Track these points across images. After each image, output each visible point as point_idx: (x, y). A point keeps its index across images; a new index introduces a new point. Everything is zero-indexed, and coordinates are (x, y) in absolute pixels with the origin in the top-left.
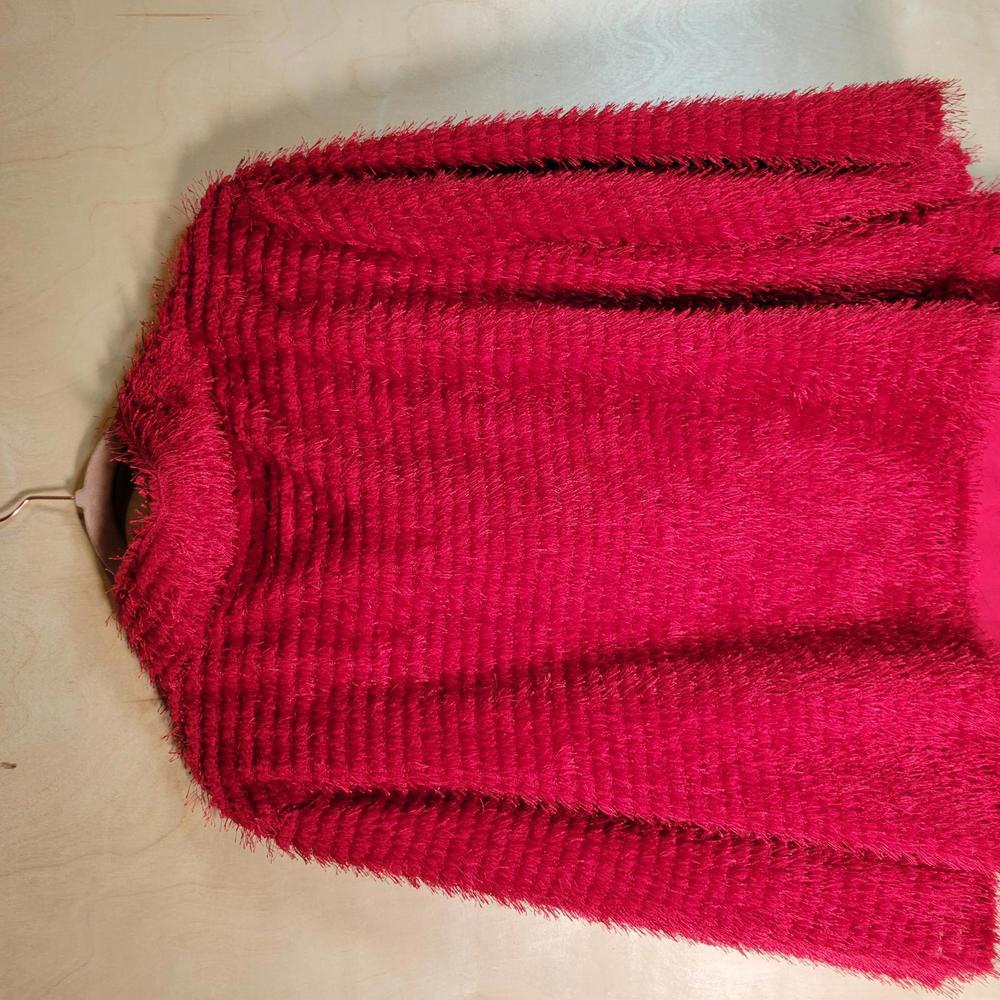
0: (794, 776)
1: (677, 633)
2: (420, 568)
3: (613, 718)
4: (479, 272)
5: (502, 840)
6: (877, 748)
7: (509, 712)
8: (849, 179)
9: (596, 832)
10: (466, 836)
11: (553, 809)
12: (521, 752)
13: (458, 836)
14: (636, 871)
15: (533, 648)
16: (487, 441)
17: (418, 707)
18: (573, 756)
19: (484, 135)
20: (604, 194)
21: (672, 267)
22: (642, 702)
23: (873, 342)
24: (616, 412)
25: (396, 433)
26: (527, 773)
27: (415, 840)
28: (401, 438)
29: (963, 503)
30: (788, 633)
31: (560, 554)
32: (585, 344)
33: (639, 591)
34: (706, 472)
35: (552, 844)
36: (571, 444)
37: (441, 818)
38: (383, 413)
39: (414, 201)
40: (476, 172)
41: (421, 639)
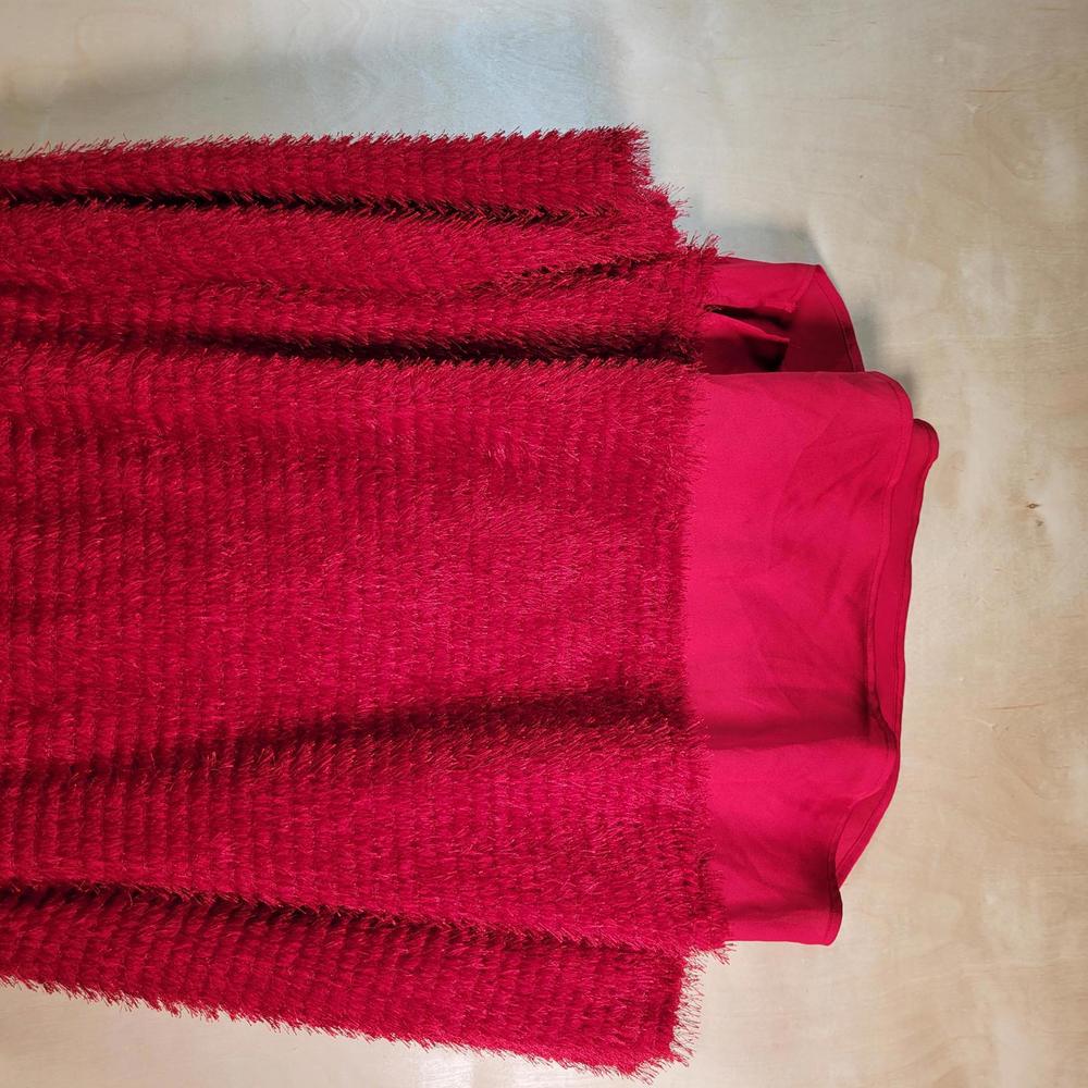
0: (471, 857)
1: (367, 706)
2: (60, 637)
3: (278, 801)
4: (142, 313)
5: (147, 938)
6: (564, 827)
7: (163, 796)
8: (542, 229)
9: (259, 924)
10: (107, 934)
11: (210, 900)
12: (171, 840)
13: (98, 934)
14: (296, 965)
15: (202, 725)
16: (149, 498)
17: (58, 792)
18: (229, 843)
19: (139, 162)
20: (274, 232)
21: (361, 314)
22: (313, 781)
23: (566, 401)
24: (301, 469)
25: (40, 486)
26: (176, 862)
27: (46, 941)
28: (46, 493)
29: (676, 568)
30: (488, 706)
31: (227, 623)
32: (254, 395)
33: (325, 662)
34: (397, 535)
35: (204, 940)
36: (248, 501)
37: (80, 914)
38: (25, 466)
39: (56, 232)
40: (134, 201)
41: (69, 718)
